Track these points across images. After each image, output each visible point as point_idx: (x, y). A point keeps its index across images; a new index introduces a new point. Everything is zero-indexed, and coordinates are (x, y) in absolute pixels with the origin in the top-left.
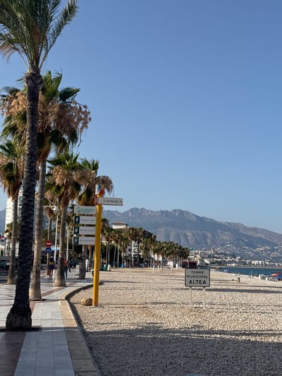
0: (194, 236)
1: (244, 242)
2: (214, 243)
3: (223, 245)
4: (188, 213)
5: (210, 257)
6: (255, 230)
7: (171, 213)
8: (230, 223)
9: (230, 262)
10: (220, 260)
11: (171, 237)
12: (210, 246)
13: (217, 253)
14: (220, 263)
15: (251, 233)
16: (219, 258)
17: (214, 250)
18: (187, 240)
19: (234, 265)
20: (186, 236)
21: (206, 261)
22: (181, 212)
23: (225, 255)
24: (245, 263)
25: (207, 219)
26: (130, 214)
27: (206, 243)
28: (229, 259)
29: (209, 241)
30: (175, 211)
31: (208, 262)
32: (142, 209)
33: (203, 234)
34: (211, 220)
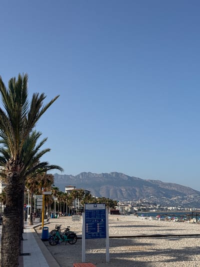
0: (126, 190)
1: (162, 193)
2: (142, 195)
3: (148, 196)
4: (122, 174)
5: (138, 205)
6: (170, 184)
7: (109, 174)
8: (152, 181)
9: (152, 209)
10: (145, 207)
11: (110, 192)
12: (139, 198)
13: (143, 203)
14: (144, 210)
15: (167, 187)
16: (145, 206)
17: (141, 201)
18: (122, 194)
19: (154, 211)
20: (121, 191)
21: (135, 209)
22: (117, 174)
23: (149, 203)
24: (162, 209)
25: (135, 178)
26: (81, 177)
27: (136, 196)
28: (151, 207)
29: (137, 194)
30: (112, 173)
31: (136, 210)
32: (89, 173)
33: (133, 189)
34: (139, 178)
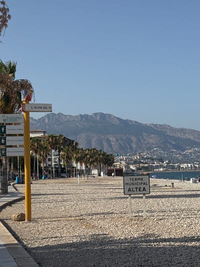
0: (117, 140)
1: (171, 144)
2: (141, 148)
3: (149, 149)
4: (110, 116)
5: (135, 162)
6: (183, 130)
7: (91, 116)
8: (156, 125)
9: (157, 167)
10: (146, 165)
11: (93, 143)
12: (136, 151)
13: (143, 158)
14: (146, 169)
15: (178, 135)
16: (146, 163)
17: (140, 156)
18: (111, 146)
19: (161, 169)
20: (109, 141)
21: (132, 167)
22: (103, 116)
23: (152, 159)
24: (173, 167)
25: (130, 121)
26: (47, 120)
27: (132, 148)
28: (156, 164)
29: (134, 146)
30: (96, 114)
31: (134, 169)
32: (59, 114)
33: (127, 138)
34: (136, 122)
